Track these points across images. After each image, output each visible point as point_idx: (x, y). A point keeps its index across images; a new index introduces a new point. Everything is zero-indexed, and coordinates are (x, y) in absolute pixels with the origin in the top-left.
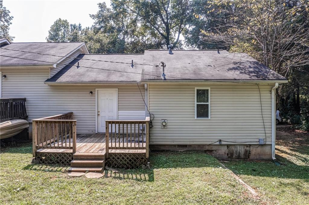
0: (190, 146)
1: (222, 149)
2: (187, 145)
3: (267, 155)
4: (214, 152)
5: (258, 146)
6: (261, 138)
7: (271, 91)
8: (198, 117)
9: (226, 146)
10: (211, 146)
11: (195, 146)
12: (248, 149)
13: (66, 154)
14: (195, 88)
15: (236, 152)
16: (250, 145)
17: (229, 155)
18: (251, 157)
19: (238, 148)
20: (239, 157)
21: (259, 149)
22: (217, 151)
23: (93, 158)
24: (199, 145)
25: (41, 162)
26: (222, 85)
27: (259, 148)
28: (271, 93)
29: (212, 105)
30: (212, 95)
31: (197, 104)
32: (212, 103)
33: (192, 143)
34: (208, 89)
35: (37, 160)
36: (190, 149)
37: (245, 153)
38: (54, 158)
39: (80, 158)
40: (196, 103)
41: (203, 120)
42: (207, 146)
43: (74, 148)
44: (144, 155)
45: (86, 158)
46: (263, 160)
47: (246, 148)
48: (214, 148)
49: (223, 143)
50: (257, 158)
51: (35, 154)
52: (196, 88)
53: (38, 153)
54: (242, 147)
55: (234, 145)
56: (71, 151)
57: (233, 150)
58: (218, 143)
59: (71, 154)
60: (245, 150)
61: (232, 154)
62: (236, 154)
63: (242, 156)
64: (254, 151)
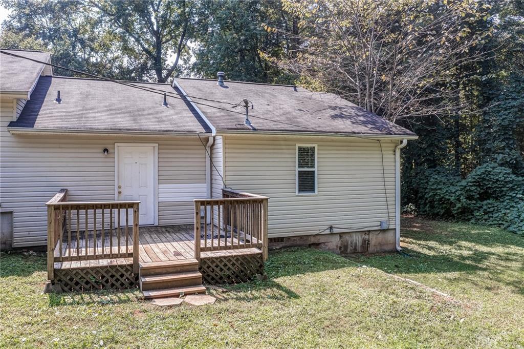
0: (289, 238)
1: (333, 240)
2: (283, 238)
3: (390, 244)
4: (323, 246)
5: (379, 232)
6: (382, 219)
7: (395, 151)
8: (300, 190)
9: (339, 235)
10: (319, 237)
11: (295, 239)
12: (366, 237)
13: (119, 268)
14: (295, 145)
15: (351, 243)
16: (369, 231)
17: (342, 249)
18: (371, 249)
19: (354, 236)
20: (355, 251)
21: (381, 236)
22: (326, 244)
23: (179, 269)
24: (301, 237)
25: (66, 289)
26: (332, 141)
27: (380, 234)
28: (395, 154)
29: (321, 172)
30: (320, 156)
31: (299, 171)
32: (321, 168)
33: (291, 234)
34: (314, 147)
35: (57, 286)
36: (288, 244)
37: (363, 244)
38: (94, 277)
39: (153, 273)
40: (297, 169)
41: (307, 196)
42: (312, 237)
43: (134, 255)
44: (259, 256)
45: (165, 272)
46: (385, 252)
47: (363, 236)
48: (322, 240)
49: (335, 231)
50: (378, 249)
51: (53, 274)
52: (298, 145)
53: (60, 270)
54: (359, 235)
55: (349, 232)
56: (130, 261)
57: (347, 241)
58: (328, 232)
59: (129, 268)
60: (363, 239)
61: (346, 247)
62: (351, 246)
63: (359, 249)
64: (374, 239)
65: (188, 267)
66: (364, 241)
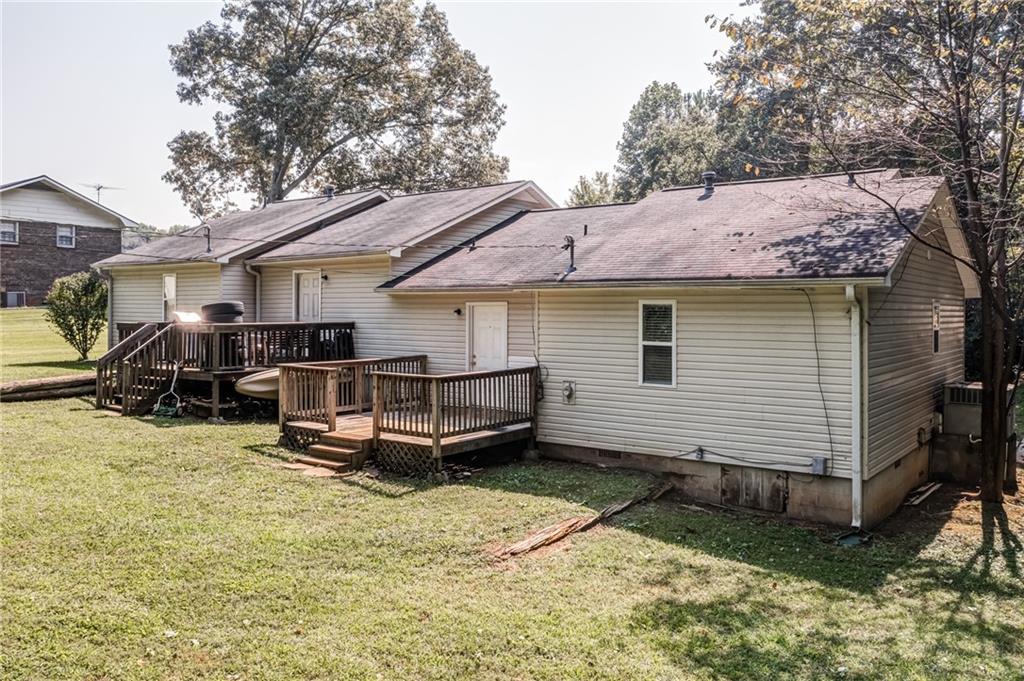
0: (629, 455)
1: (708, 475)
2: (620, 453)
3: (841, 510)
4: (688, 480)
5: (811, 479)
6: (818, 454)
7: (849, 311)
8: (644, 380)
9: (719, 468)
10: (680, 464)
11: (639, 457)
12: (781, 483)
14: (637, 303)
15: (747, 488)
16: (788, 473)
17: (729, 496)
18: (792, 509)
19: (753, 478)
20: (754, 504)
21: (816, 489)
22: (695, 478)
23: (347, 443)
24: (649, 457)
26: (706, 294)
27: (813, 484)
28: (850, 319)
29: (680, 349)
30: (680, 321)
31: (645, 346)
32: (680, 342)
33: (630, 449)
34: (671, 306)
36: (628, 464)
37: (772, 496)
40: (641, 343)
41: (657, 389)
42: (668, 461)
46: (826, 523)
47: (774, 480)
48: (687, 470)
49: (709, 457)
50: (810, 515)
52: (641, 303)
54: (766, 476)
55: (742, 467)
57: (737, 481)
58: (693, 457)
60: (774, 485)
61: (736, 494)
62: (747, 494)
63: (764, 502)
64: (798, 493)
66: (776, 491)
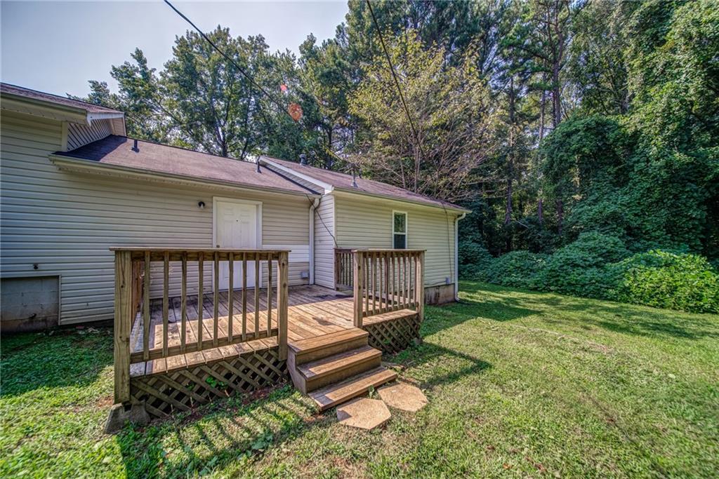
3: (452, 295)
5: (445, 286)
6: (447, 276)
7: (454, 222)
12: (437, 291)
13: (258, 356)
15: (428, 297)
16: (439, 286)
18: (441, 300)
19: (430, 291)
20: (431, 303)
21: (446, 290)
23: (346, 346)
25: (156, 411)
27: (446, 288)
29: (410, 236)
30: (410, 222)
31: (395, 235)
32: (409, 233)
34: (405, 215)
37: (435, 297)
38: (214, 379)
39: (313, 358)
40: (394, 233)
43: (280, 332)
44: (416, 317)
45: (329, 353)
46: (448, 302)
50: (444, 300)
52: (394, 212)
54: (434, 289)
56: (272, 342)
59: (273, 353)
62: (428, 299)
63: (433, 301)
64: (442, 292)
65: (356, 342)
66: (436, 294)
